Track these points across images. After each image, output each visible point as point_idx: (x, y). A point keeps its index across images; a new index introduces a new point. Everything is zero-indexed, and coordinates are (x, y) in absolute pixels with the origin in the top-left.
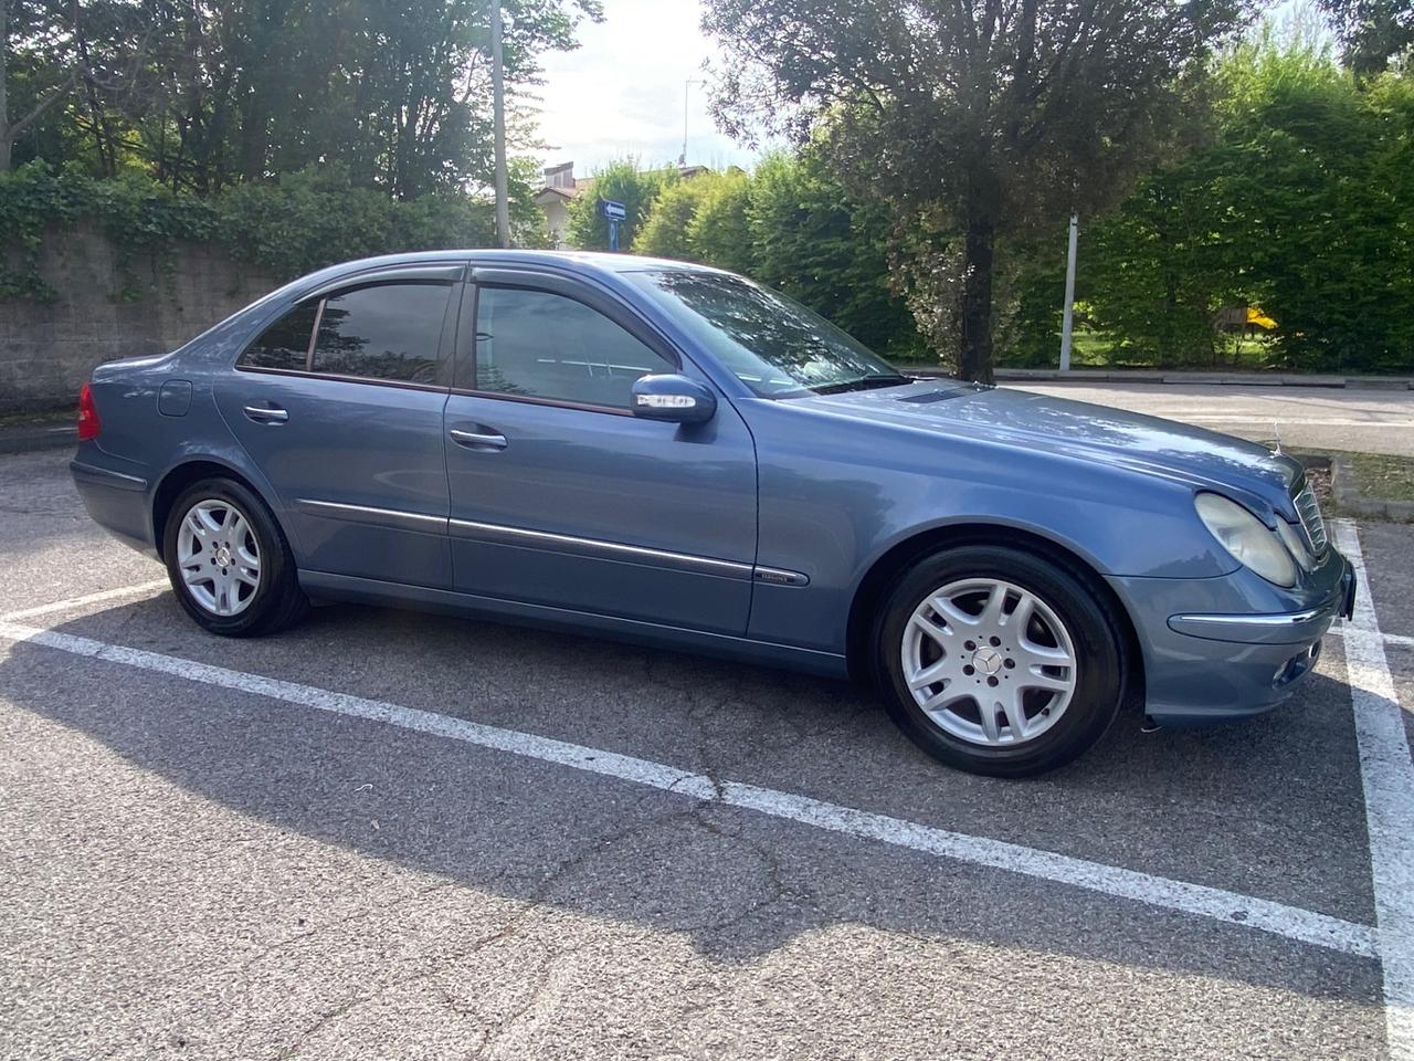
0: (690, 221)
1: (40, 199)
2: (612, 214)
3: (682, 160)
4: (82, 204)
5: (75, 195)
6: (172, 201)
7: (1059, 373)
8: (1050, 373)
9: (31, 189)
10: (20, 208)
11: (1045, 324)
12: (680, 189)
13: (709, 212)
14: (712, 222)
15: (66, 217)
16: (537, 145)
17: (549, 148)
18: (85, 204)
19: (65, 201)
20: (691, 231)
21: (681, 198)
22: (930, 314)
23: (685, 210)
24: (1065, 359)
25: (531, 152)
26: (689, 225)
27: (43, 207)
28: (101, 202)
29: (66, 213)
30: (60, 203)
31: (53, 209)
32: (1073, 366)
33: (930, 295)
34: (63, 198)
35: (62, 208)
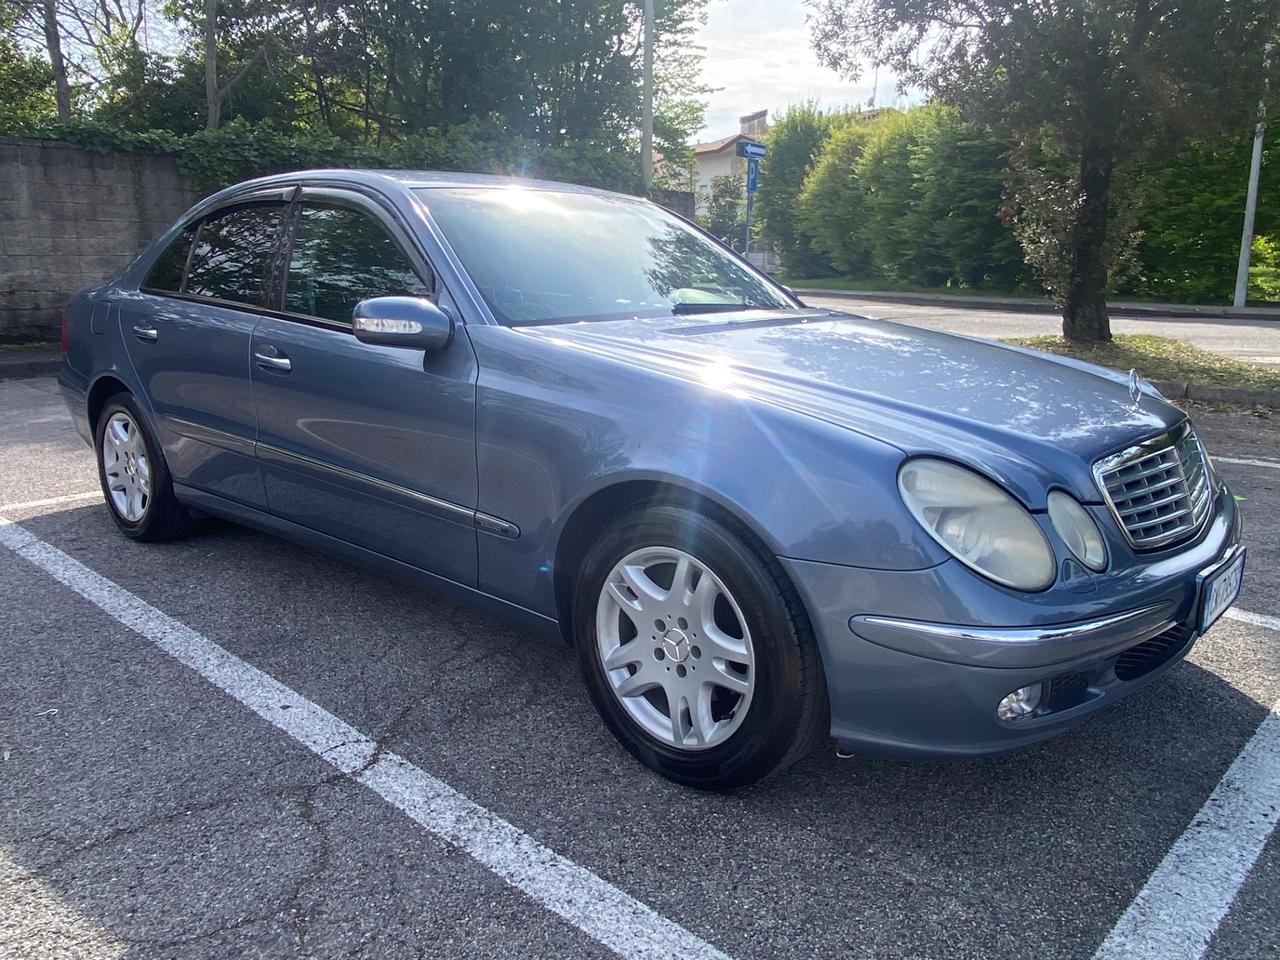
0: (857, 158)
1: (235, 152)
2: (752, 153)
3: (871, 103)
4: (271, 155)
5: (265, 148)
6: (347, 152)
7: (1229, 310)
8: (1218, 309)
9: (229, 143)
10: (219, 159)
11: (1220, 258)
12: (851, 129)
13: (876, 150)
14: (878, 160)
15: (256, 166)
16: (702, 90)
17: (712, 91)
18: (272, 155)
19: (256, 153)
20: (858, 169)
21: (852, 138)
22: (1036, 245)
23: (854, 149)
24: (1239, 295)
25: (697, 96)
26: (857, 163)
27: (238, 158)
28: (285, 153)
29: (256, 163)
30: (251, 155)
31: (246, 160)
32: (1249, 303)
33: (1038, 225)
34: (255, 150)
35: (252, 159)
